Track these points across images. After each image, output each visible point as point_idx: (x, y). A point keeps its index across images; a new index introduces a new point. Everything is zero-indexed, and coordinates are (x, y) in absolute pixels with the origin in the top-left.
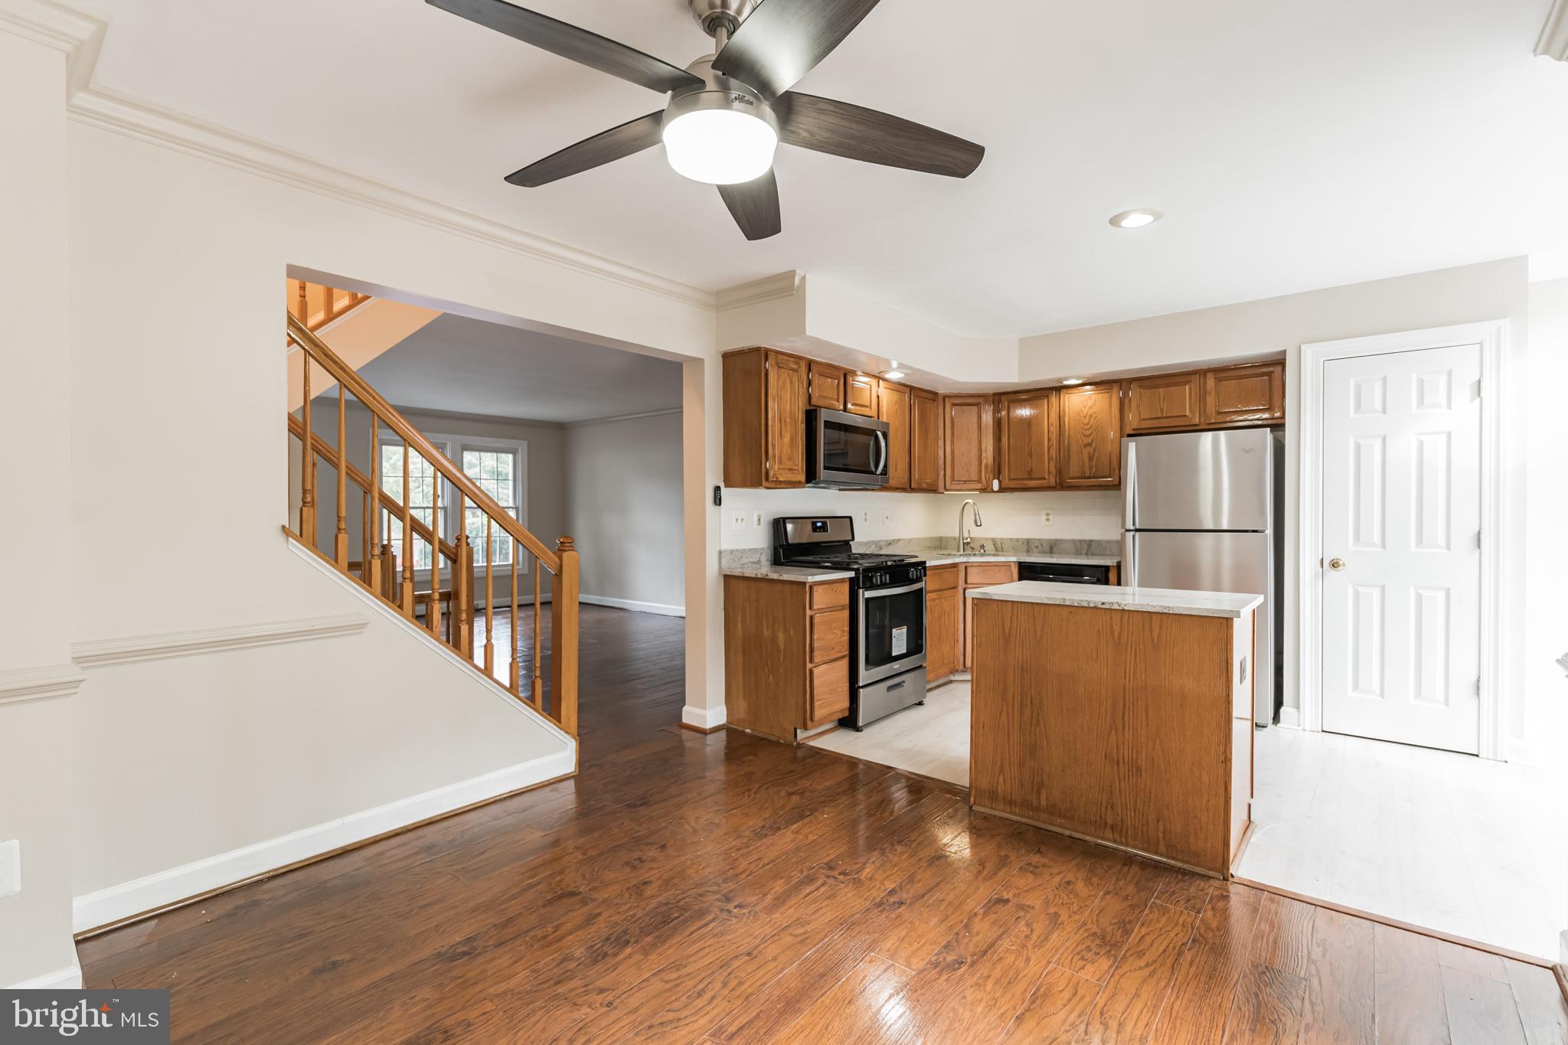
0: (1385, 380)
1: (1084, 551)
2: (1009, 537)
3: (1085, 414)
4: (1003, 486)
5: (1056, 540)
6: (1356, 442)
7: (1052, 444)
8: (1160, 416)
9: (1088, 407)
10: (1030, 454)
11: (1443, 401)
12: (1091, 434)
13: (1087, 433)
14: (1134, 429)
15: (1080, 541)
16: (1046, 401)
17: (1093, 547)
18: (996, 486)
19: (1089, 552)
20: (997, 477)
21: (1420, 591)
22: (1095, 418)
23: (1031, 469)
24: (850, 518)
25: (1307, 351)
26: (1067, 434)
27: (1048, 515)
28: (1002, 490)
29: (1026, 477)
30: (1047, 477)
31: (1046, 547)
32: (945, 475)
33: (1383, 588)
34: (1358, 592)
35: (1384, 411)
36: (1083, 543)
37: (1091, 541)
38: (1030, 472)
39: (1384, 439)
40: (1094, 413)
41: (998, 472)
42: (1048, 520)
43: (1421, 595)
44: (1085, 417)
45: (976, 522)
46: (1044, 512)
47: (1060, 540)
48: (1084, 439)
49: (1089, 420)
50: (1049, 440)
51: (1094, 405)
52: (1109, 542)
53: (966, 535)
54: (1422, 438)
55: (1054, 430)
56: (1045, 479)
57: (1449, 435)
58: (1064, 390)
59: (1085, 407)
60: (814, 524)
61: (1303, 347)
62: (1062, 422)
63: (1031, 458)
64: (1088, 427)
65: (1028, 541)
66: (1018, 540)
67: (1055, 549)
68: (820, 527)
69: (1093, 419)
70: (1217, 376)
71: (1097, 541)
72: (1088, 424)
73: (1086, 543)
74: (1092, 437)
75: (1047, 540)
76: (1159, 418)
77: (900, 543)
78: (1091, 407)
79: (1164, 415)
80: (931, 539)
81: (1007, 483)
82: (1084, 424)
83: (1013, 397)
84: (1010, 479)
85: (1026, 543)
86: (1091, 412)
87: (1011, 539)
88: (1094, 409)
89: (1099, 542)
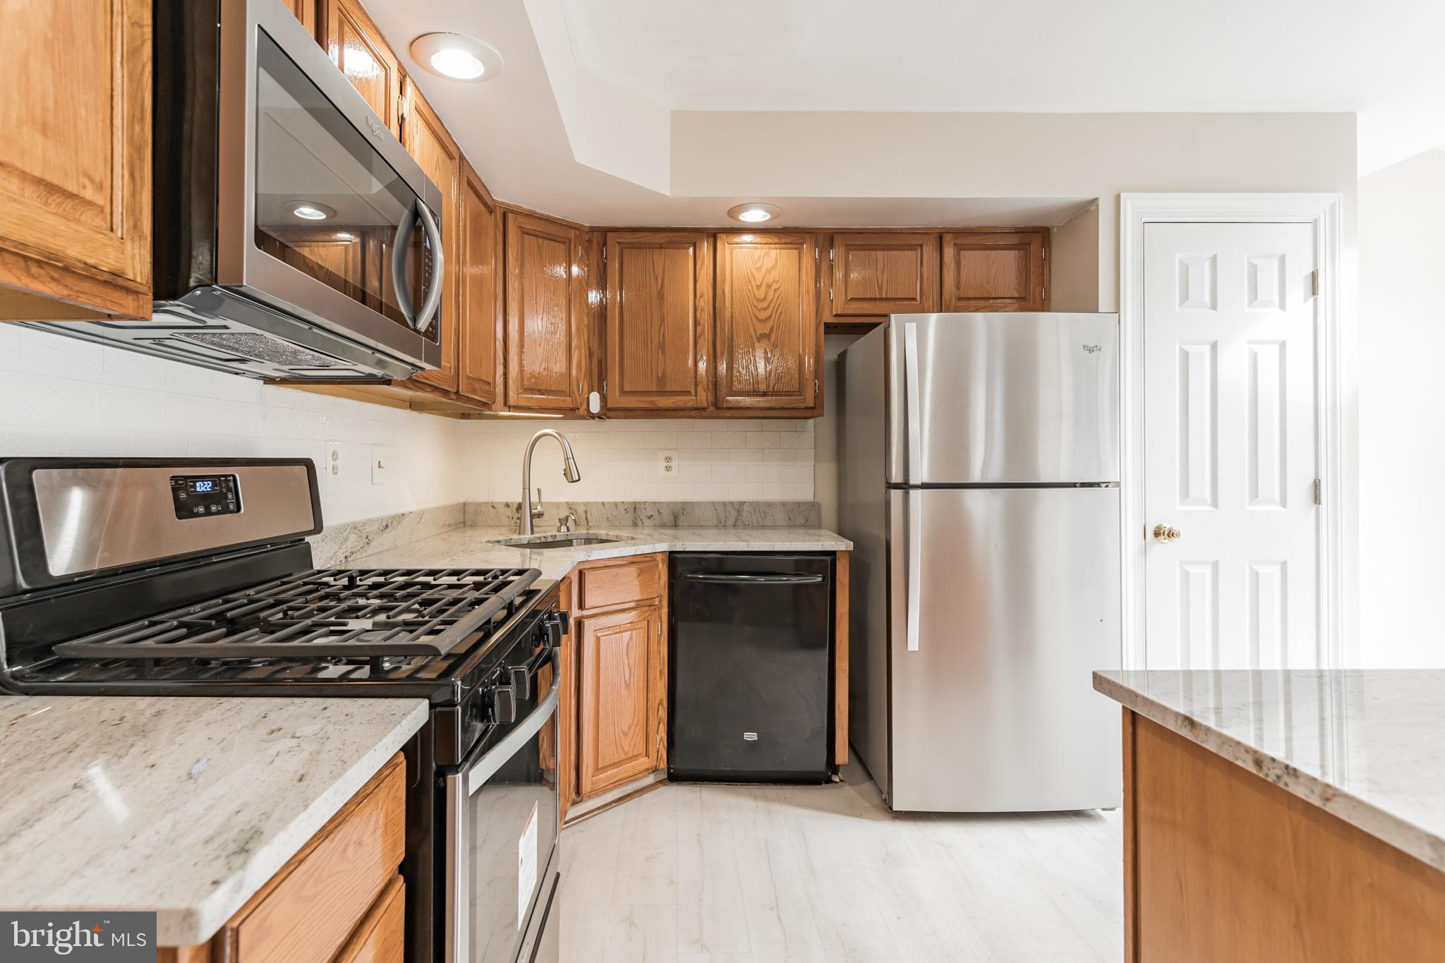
0: (1214, 260)
1: (731, 522)
2: (600, 500)
3: (759, 283)
4: (609, 405)
5: (684, 503)
6: (1182, 350)
7: (703, 331)
8: (878, 296)
9: (764, 270)
10: (662, 346)
11: (1276, 300)
12: (769, 318)
13: (762, 315)
14: (836, 316)
15: (724, 504)
16: (691, 249)
17: (745, 514)
18: (595, 406)
19: (739, 523)
20: (596, 387)
21: (1256, 568)
22: (776, 290)
23: (664, 375)
24: (309, 464)
25: (1130, 204)
26: (728, 315)
27: (668, 459)
28: (607, 412)
29: (654, 388)
30: (693, 391)
31: (667, 518)
32: (505, 375)
33: (1215, 565)
34: (1188, 574)
35: (1214, 306)
36: (730, 508)
37: (742, 503)
38: (662, 380)
39: (1214, 346)
40: (775, 281)
41: (599, 378)
42: (668, 468)
43: (1258, 573)
44: (759, 287)
45: (567, 473)
46: (662, 455)
47: (691, 504)
48: (758, 325)
49: (766, 293)
50: (696, 323)
51: (774, 267)
52: (770, 505)
53: (534, 498)
54: (1255, 348)
55: (705, 303)
56: (688, 393)
57: (1283, 345)
58: (724, 236)
59: (758, 269)
60: (179, 485)
61: (1123, 196)
62: (719, 291)
63: (663, 353)
64: (765, 305)
65: (635, 507)
66: (616, 505)
67: (682, 520)
68: (206, 498)
69: (771, 292)
70: (958, 241)
71: (752, 504)
72: (765, 299)
73: (733, 506)
74: (770, 323)
75: (668, 504)
76: (875, 299)
77: (405, 522)
78: (769, 271)
79: (884, 296)
80: (451, 509)
81: (616, 400)
82: (758, 300)
83: (628, 238)
84: (623, 392)
85: (630, 510)
86: (769, 279)
87: (603, 504)
88: (775, 275)
89: (755, 505)
